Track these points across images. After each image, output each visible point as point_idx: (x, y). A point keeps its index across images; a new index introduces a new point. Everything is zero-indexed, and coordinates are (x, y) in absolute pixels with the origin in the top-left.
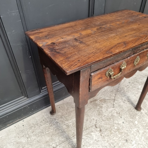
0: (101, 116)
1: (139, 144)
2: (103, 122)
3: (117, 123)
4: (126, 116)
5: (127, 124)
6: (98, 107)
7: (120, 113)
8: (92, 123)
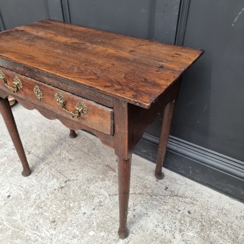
0: (86, 182)
1: (51, 239)
2: (77, 188)
3: (81, 205)
4: (100, 216)
5: (84, 219)
6: (101, 177)
7: (102, 206)
8: (71, 175)
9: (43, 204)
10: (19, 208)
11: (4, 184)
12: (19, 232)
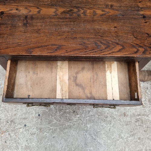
9: (61, 108)
10: (51, 117)
11: (29, 111)
12: (63, 127)
